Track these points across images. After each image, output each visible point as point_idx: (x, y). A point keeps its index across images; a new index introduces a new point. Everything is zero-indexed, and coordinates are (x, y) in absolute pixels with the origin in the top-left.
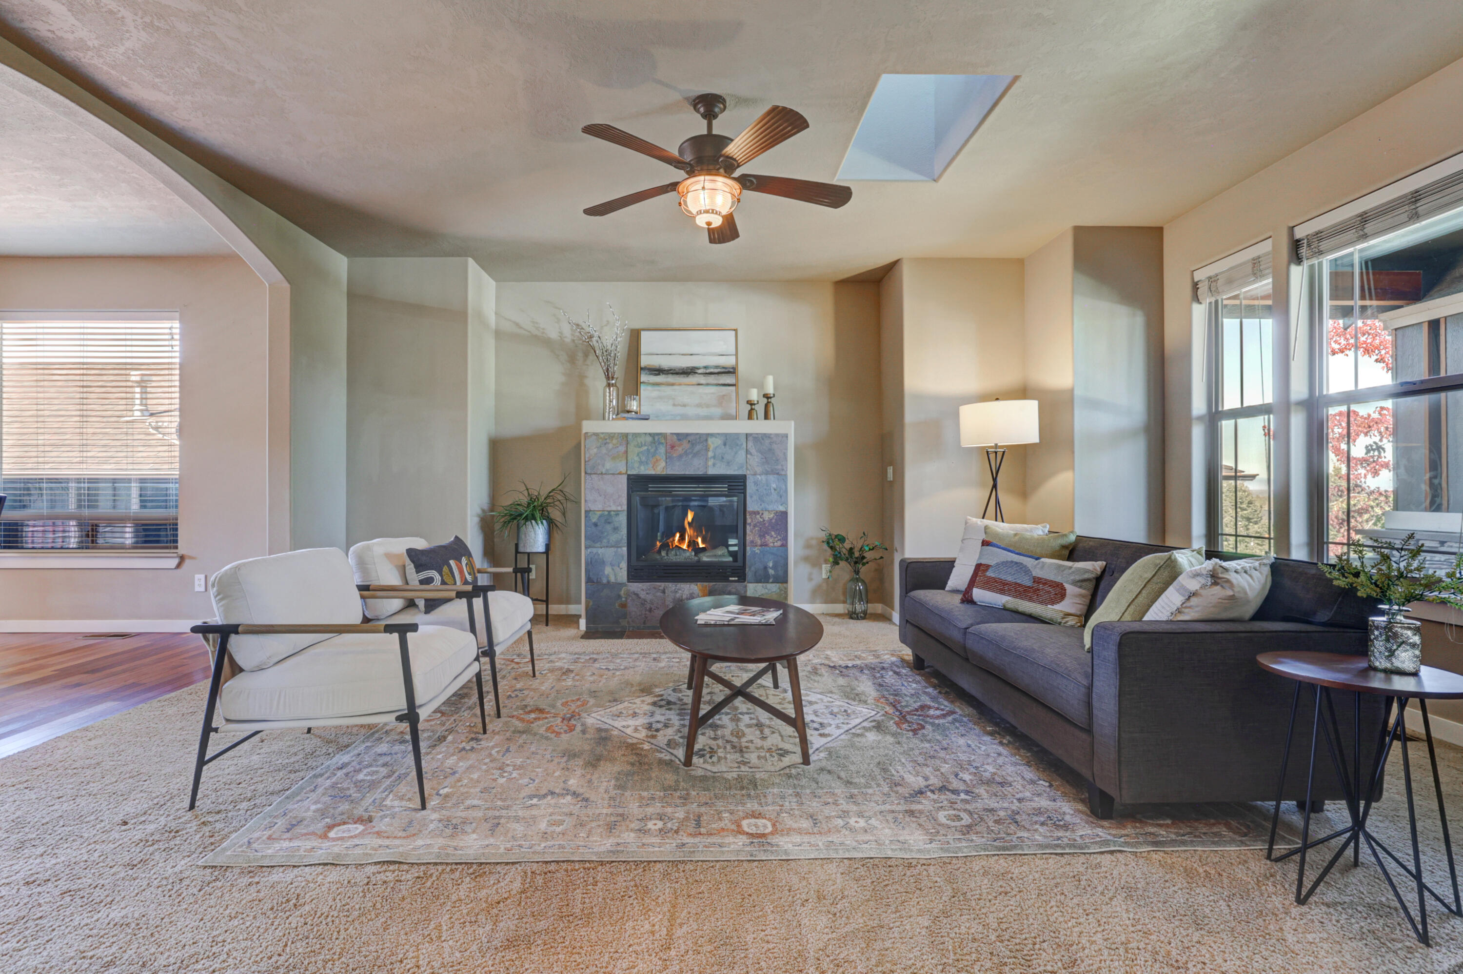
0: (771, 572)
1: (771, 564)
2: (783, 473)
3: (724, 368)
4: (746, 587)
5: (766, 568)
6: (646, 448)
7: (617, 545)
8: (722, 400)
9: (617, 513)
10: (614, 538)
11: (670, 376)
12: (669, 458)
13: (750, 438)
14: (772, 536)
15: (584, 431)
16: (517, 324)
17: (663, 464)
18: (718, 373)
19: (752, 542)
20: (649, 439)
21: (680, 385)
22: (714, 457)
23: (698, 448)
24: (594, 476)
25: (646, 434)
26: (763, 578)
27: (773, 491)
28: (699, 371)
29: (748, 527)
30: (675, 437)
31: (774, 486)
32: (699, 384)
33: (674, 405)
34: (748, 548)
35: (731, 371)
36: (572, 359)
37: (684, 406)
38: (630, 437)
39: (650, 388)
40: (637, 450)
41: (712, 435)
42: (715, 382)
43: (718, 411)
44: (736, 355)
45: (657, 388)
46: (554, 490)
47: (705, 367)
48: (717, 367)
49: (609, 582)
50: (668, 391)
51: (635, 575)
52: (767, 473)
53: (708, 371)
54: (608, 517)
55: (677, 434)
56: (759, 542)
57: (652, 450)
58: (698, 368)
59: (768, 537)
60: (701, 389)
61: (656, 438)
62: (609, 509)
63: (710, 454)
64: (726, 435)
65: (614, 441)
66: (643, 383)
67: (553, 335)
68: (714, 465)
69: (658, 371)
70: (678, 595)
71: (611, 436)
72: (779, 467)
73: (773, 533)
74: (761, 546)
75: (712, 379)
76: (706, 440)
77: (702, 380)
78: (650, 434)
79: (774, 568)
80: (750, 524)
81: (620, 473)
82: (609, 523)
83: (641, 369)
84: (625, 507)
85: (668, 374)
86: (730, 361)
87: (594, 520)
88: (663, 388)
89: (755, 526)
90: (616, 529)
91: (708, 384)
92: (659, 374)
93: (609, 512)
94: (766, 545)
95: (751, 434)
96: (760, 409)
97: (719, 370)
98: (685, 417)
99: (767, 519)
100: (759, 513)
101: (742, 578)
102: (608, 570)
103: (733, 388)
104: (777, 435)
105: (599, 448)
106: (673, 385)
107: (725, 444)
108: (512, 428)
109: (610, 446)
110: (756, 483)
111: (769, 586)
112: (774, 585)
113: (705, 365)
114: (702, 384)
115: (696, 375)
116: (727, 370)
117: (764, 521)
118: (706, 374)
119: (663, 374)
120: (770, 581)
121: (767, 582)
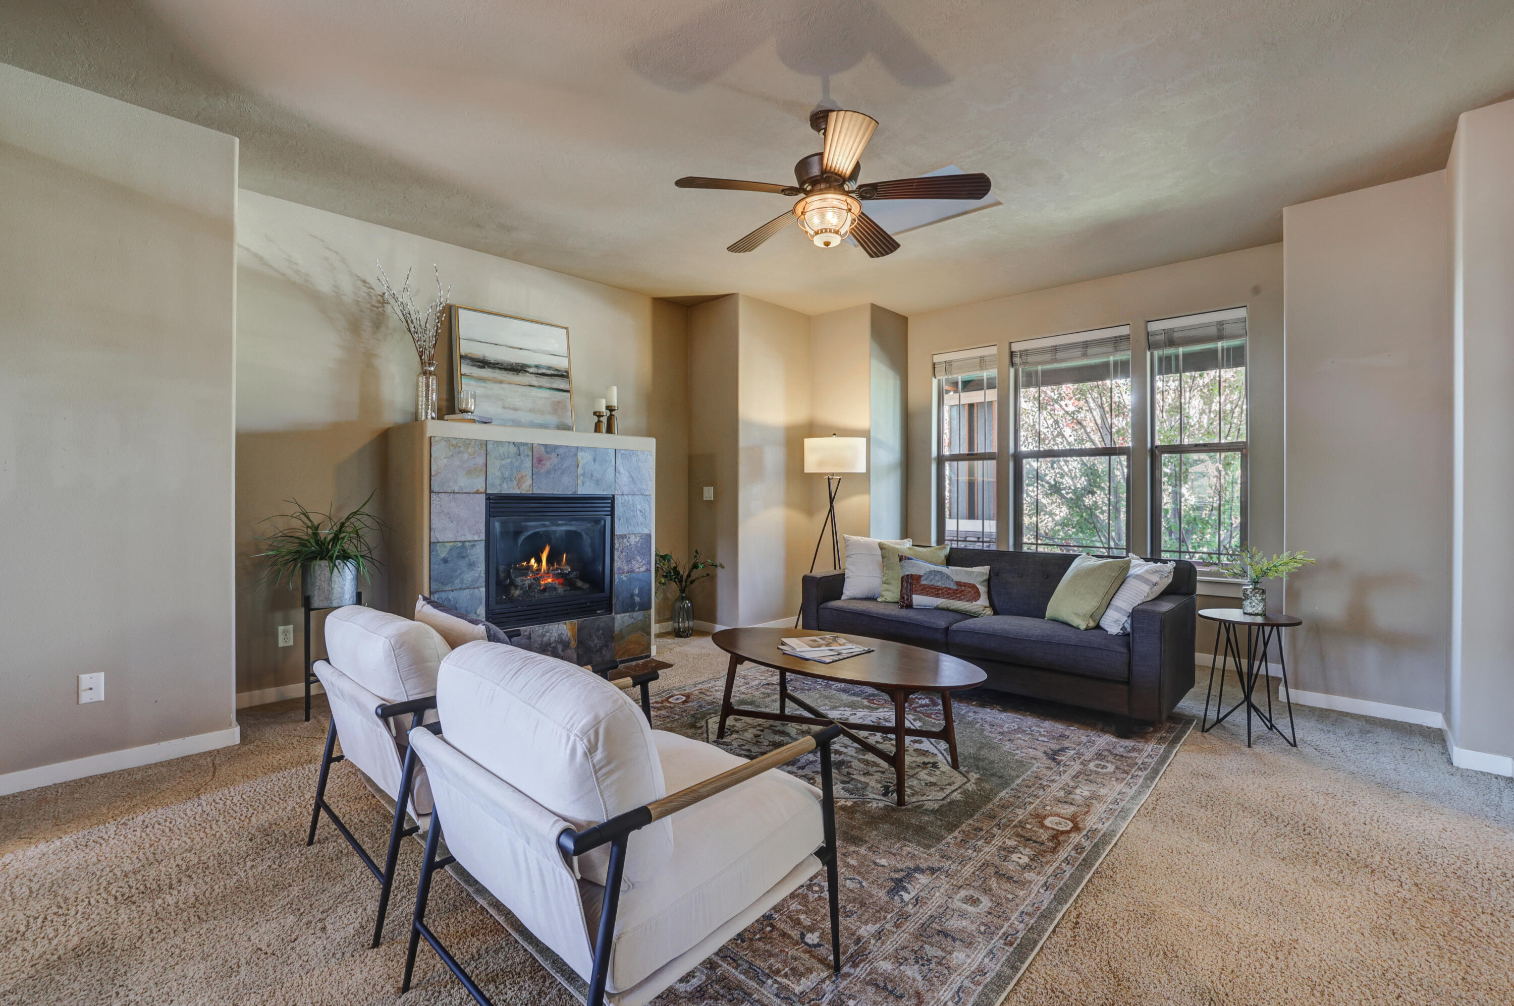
0: (637, 599)
1: (636, 592)
2: (648, 493)
3: (557, 370)
4: (613, 618)
5: (632, 596)
6: (509, 460)
7: (472, 585)
8: (557, 407)
9: (474, 544)
10: (469, 576)
11: (497, 371)
12: (535, 474)
13: (619, 455)
14: (637, 561)
15: (428, 434)
17: (528, 481)
18: (551, 375)
19: (619, 569)
21: (509, 383)
22: (584, 474)
23: (567, 462)
24: (441, 496)
25: (509, 443)
26: (629, 607)
27: (638, 512)
28: (531, 370)
29: (616, 552)
30: (543, 449)
31: (639, 507)
32: (531, 385)
33: (504, 407)
34: (615, 576)
35: (564, 375)
37: (515, 409)
38: (490, 446)
39: (473, 383)
40: (498, 463)
41: (582, 449)
42: (548, 385)
43: (553, 419)
44: (569, 357)
45: (481, 384)
46: (355, 513)
47: (537, 367)
48: (549, 368)
50: (496, 389)
52: (633, 493)
53: (540, 371)
54: (461, 550)
55: (546, 446)
56: (626, 568)
57: (517, 464)
58: (530, 367)
59: (633, 562)
60: (534, 392)
61: (522, 448)
62: (463, 539)
63: (580, 471)
65: (470, 450)
66: (465, 375)
68: (583, 484)
69: (483, 363)
70: (545, 639)
71: (467, 443)
72: (644, 487)
73: (638, 558)
74: (628, 572)
75: (545, 381)
76: (576, 454)
77: (534, 381)
78: (513, 444)
79: (640, 594)
80: (617, 549)
81: (478, 493)
82: (463, 557)
83: (461, 357)
84: (483, 537)
85: (494, 368)
86: (562, 363)
87: (442, 555)
88: (489, 385)
89: (622, 551)
90: (472, 565)
91: (540, 387)
92: (483, 367)
93: (463, 542)
94: (633, 571)
95: (619, 450)
97: (551, 372)
98: (517, 424)
99: (633, 543)
100: (626, 537)
101: (610, 608)
103: (568, 394)
104: (643, 452)
105: (450, 458)
106: (501, 382)
107: (594, 460)
109: (466, 456)
110: (623, 504)
111: (635, 614)
112: (639, 613)
113: (536, 363)
114: (534, 386)
115: (527, 374)
116: (560, 373)
117: (630, 545)
118: (538, 374)
119: (489, 367)
120: (637, 609)
121: (634, 611)
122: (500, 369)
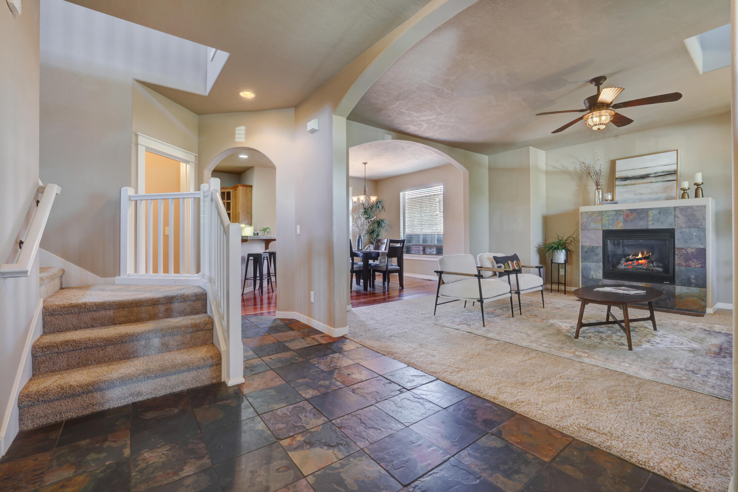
0: (693, 281)
1: (693, 277)
2: (703, 227)
3: (668, 172)
4: (675, 287)
5: (689, 279)
6: (612, 217)
7: (597, 262)
8: (665, 190)
9: (597, 247)
10: (595, 258)
12: (625, 221)
13: (677, 209)
14: (694, 262)
15: (580, 211)
16: (555, 167)
17: (622, 224)
18: (664, 175)
19: (679, 264)
20: (614, 213)
21: (639, 184)
22: (653, 220)
23: (642, 215)
24: (585, 231)
25: (612, 210)
26: (688, 283)
27: (694, 237)
28: (652, 176)
29: (676, 256)
30: (629, 211)
31: (695, 234)
32: (651, 182)
33: (635, 194)
34: (676, 268)
35: (673, 173)
36: (580, 178)
37: (641, 194)
38: (604, 212)
39: (621, 187)
40: (607, 218)
41: (651, 209)
42: (662, 180)
43: (664, 195)
44: (677, 164)
45: (625, 187)
46: (569, 237)
47: (655, 173)
48: (663, 172)
49: (593, 278)
50: (632, 187)
51: (606, 275)
52: (690, 227)
53: (657, 175)
54: (592, 249)
55: (630, 210)
56: (684, 265)
57: (616, 218)
58: (650, 174)
59: (690, 262)
60: (652, 185)
61: (618, 212)
62: (593, 245)
63: (650, 218)
64: (660, 208)
65: (595, 215)
66: (617, 185)
67: (571, 169)
68: (653, 224)
71: (594, 213)
72: (699, 224)
73: (695, 260)
74: (686, 266)
75: (660, 179)
76: (648, 212)
77: (653, 180)
78: (614, 211)
79: (696, 278)
80: (678, 255)
81: (599, 229)
82: (593, 252)
83: (616, 179)
84: (601, 245)
85: (632, 179)
86: (674, 167)
87: (585, 250)
88: (628, 186)
89: (681, 256)
90: (597, 255)
91: (657, 182)
92: (626, 180)
93: (593, 247)
94: (690, 266)
95: (678, 207)
96: (692, 193)
97: (665, 173)
98: (641, 200)
99: (690, 252)
100: (684, 249)
101: (673, 282)
102: (592, 273)
103: (675, 182)
104: (698, 206)
105: (588, 218)
106: (634, 184)
107: (660, 213)
108: (554, 211)
109: (593, 217)
110: (681, 233)
111: (692, 288)
112: (695, 288)
113: (655, 172)
114: (653, 182)
115: (650, 178)
116: (670, 173)
117: (688, 253)
118: (656, 176)
119: (630, 179)
120: (693, 286)
121: (691, 286)
122: (634, 179)
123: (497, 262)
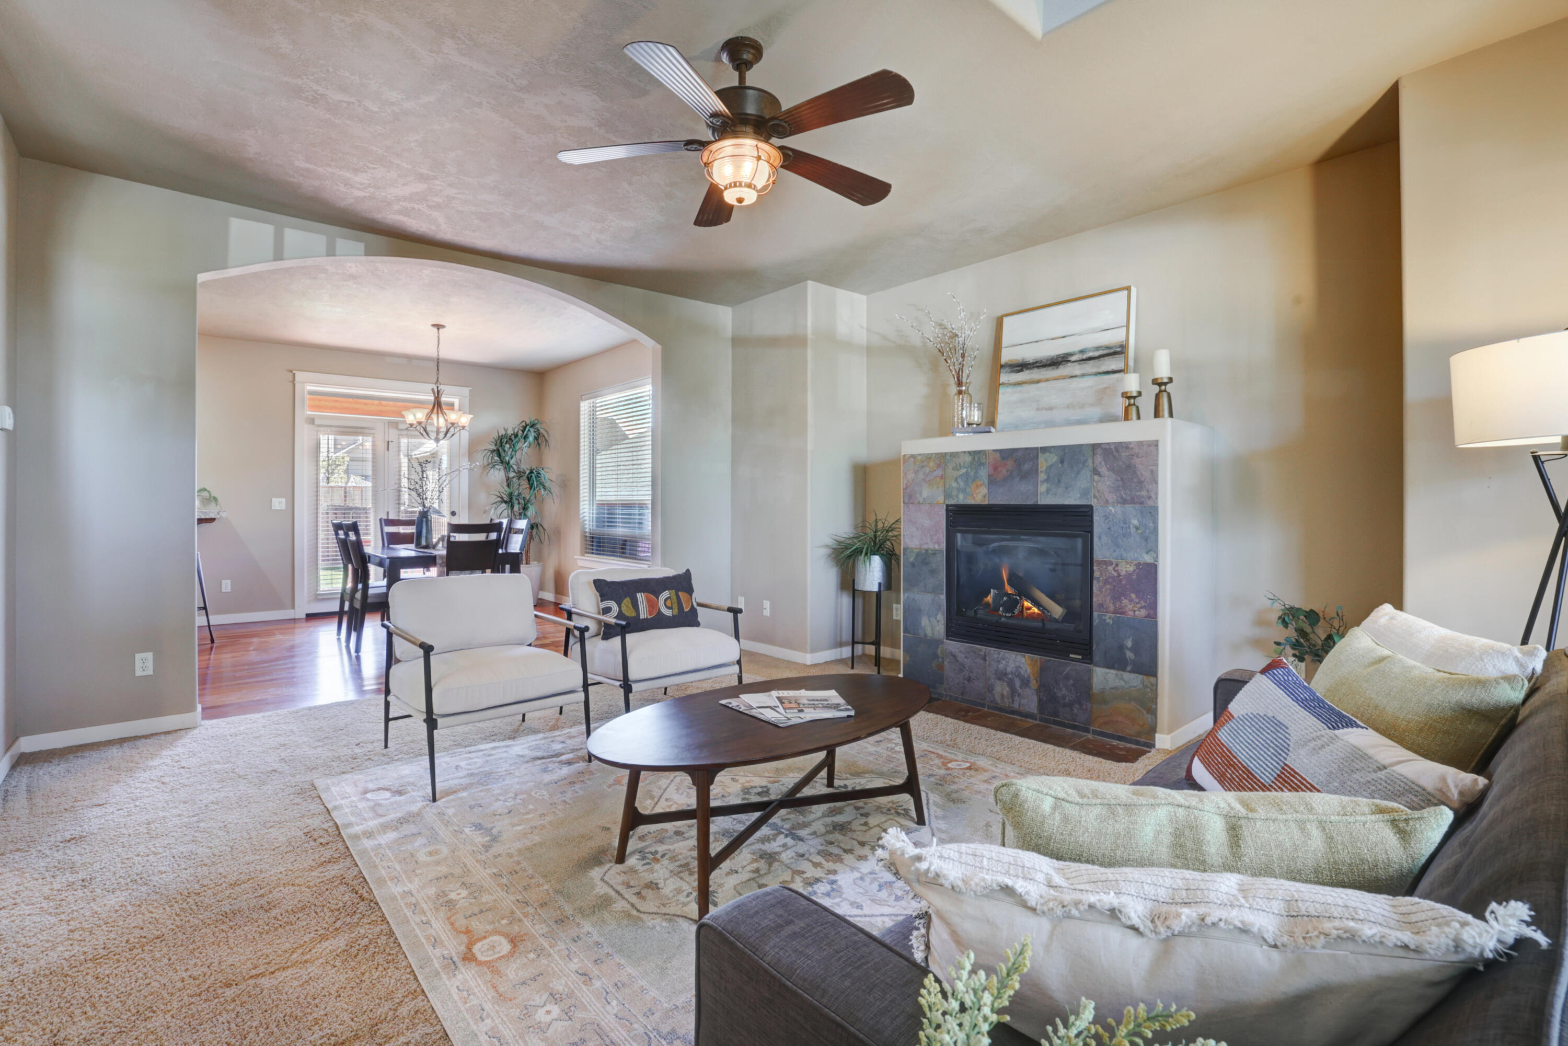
0: (1130, 655)
1: (1129, 643)
2: (1150, 503)
3: (1108, 348)
4: (1090, 671)
5: (1121, 648)
6: (965, 470)
7: (935, 591)
9: (935, 553)
10: (931, 581)
11: (1036, 370)
12: (992, 481)
13: (1099, 451)
14: (1131, 601)
15: (903, 453)
17: (984, 490)
18: (1098, 357)
19: (1101, 606)
20: (968, 459)
21: (1047, 380)
22: (1047, 481)
23: (1026, 467)
24: (911, 506)
25: (964, 452)
26: (1117, 662)
27: (1133, 530)
28: (1073, 358)
29: (1095, 582)
30: (998, 455)
31: (1135, 522)
32: (1072, 377)
33: (1038, 409)
34: (1095, 614)
35: (1119, 351)
36: (934, 365)
37: (1051, 409)
38: (948, 457)
39: (1009, 389)
40: (955, 473)
41: (1044, 450)
42: (1095, 370)
43: (1096, 412)
44: (1128, 326)
45: (1019, 388)
47: (1082, 352)
48: (1097, 349)
49: (926, 635)
50: (1032, 390)
51: (952, 632)
52: (1124, 502)
53: (1085, 356)
54: (925, 557)
55: (1001, 451)
56: (1112, 608)
57: (972, 474)
58: (1071, 354)
59: (1125, 601)
60: (1075, 383)
61: (977, 457)
62: (926, 547)
63: (1042, 476)
64: (1063, 448)
65: (932, 464)
66: (1003, 384)
67: (916, 340)
68: (1048, 491)
69: (1022, 366)
70: (1001, 666)
71: (929, 457)
72: (1144, 493)
73: (1133, 596)
74: (1115, 612)
75: (1089, 367)
76: (1037, 457)
77: (1076, 369)
78: (969, 453)
79: (1134, 649)
80: (1098, 578)
81: (938, 504)
82: (927, 564)
83: (1002, 366)
84: (944, 545)
85: (1032, 368)
86: (1120, 336)
87: (911, 559)
88: (1025, 387)
89: (1106, 582)
90: (933, 572)
91: (1083, 375)
92: (1021, 371)
93: (927, 550)
94: (1123, 613)
95: (1099, 445)
96: (1146, 404)
97: (1101, 352)
98: (1050, 424)
99: (1123, 573)
100: (1111, 563)
101: (1088, 655)
102: (925, 622)
103: (1121, 376)
104: (1140, 444)
105: (916, 472)
106: (1038, 382)
107: (1062, 462)
109: (928, 469)
110: (1106, 517)
111: (1127, 676)
112: (1133, 676)
113: (1081, 348)
114: (1075, 376)
115: (1069, 364)
116: (1112, 351)
117: (1119, 575)
118: (1083, 360)
119: (1027, 369)
120: (1129, 668)
121: (1124, 670)
122: (1038, 367)
123: (604, 597)
